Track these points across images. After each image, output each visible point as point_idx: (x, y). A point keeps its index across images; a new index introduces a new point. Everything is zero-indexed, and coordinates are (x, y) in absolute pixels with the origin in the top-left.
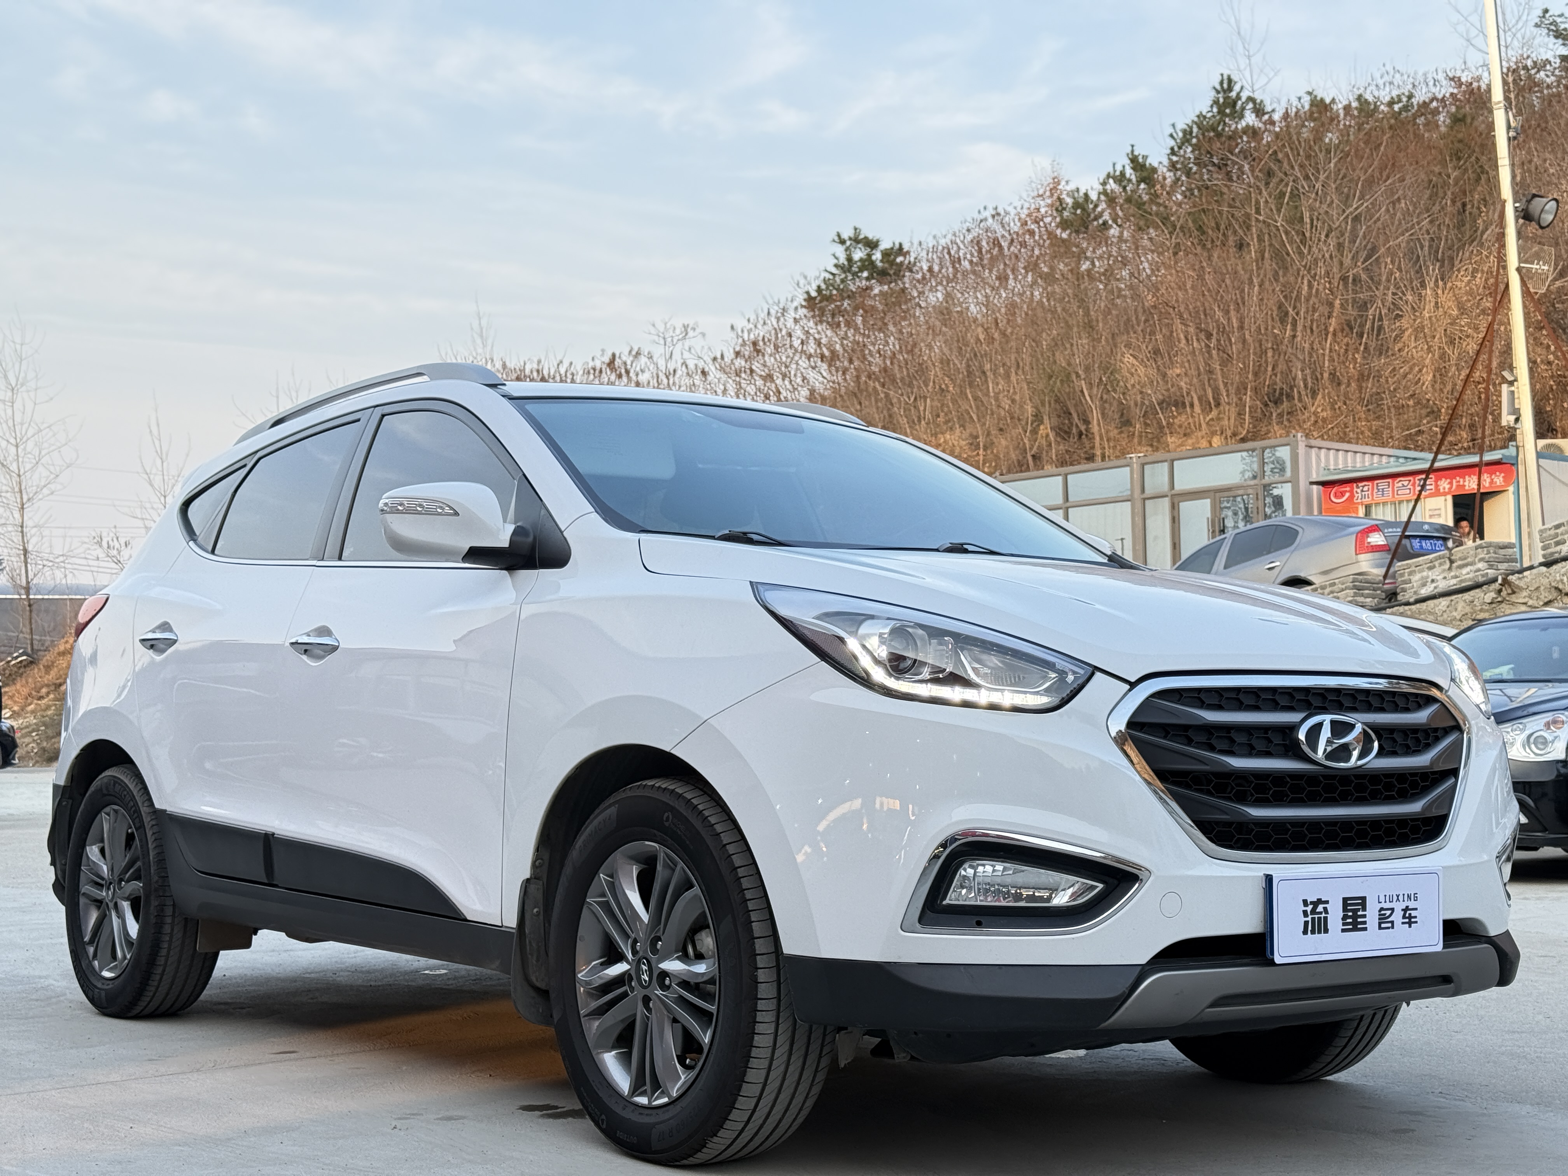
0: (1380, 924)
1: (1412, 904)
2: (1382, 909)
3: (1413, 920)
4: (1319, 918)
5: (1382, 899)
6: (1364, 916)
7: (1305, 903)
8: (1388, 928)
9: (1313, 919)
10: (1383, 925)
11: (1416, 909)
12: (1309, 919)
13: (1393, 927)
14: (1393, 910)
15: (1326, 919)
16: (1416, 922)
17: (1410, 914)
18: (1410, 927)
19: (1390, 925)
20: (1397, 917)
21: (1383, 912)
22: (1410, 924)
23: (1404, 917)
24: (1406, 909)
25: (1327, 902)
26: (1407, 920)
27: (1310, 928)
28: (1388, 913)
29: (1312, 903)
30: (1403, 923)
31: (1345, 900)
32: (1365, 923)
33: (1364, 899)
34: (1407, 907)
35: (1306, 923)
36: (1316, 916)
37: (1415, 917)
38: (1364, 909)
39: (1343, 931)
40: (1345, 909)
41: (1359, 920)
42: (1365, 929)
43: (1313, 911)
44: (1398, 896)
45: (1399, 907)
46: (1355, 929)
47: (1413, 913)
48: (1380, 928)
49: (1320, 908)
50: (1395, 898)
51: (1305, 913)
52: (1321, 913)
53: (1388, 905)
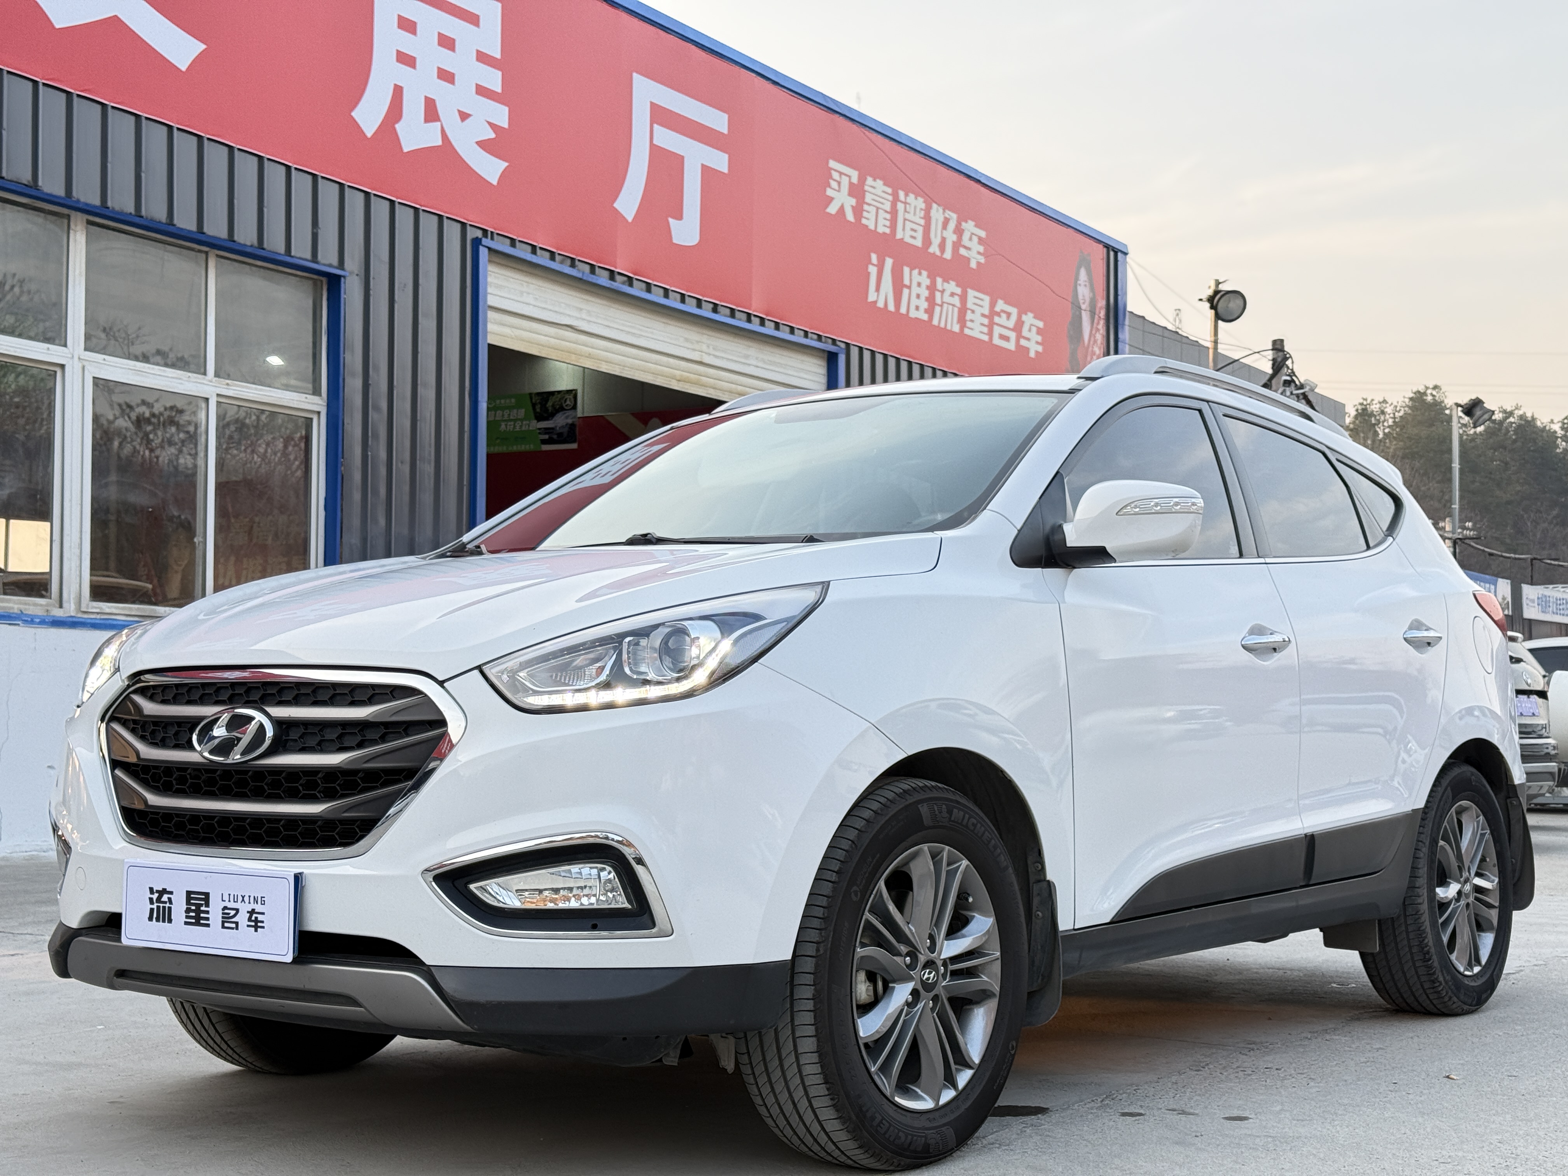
0: (223, 922)
1: (258, 908)
2: (225, 908)
3: (259, 924)
4: (164, 908)
5: (226, 898)
6: (207, 912)
7: (151, 890)
8: (232, 928)
9: (158, 907)
10: (226, 925)
11: (263, 914)
12: (155, 906)
13: (237, 928)
14: (237, 910)
15: (170, 908)
16: (263, 927)
17: (256, 918)
18: (256, 931)
19: (234, 925)
20: (242, 918)
21: (226, 911)
22: (256, 928)
23: (250, 920)
24: (252, 912)
25: (171, 893)
26: (253, 924)
27: (155, 915)
28: (233, 913)
29: (157, 891)
30: (248, 926)
31: (189, 893)
32: (207, 919)
33: (207, 895)
34: (253, 910)
35: (152, 910)
36: (161, 905)
37: (262, 922)
38: (207, 905)
39: (186, 923)
40: (188, 902)
41: (202, 915)
42: (208, 925)
43: (159, 900)
44: (243, 897)
45: (244, 908)
46: (198, 923)
47: (260, 917)
48: (223, 927)
49: (165, 898)
50: (240, 899)
51: (151, 900)
52: (165, 903)
53: (231, 905)
